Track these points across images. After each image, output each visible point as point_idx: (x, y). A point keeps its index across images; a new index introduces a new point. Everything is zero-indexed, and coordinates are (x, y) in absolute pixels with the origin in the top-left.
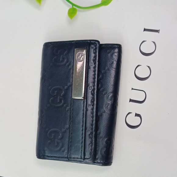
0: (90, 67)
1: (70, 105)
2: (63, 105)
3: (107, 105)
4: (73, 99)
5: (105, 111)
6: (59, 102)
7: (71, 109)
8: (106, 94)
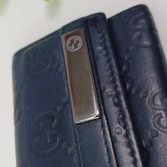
0: (97, 56)
1: (73, 140)
2: (59, 147)
3: (157, 118)
4: (77, 124)
5: (156, 131)
6: (50, 143)
7: (77, 148)
8: (146, 97)
